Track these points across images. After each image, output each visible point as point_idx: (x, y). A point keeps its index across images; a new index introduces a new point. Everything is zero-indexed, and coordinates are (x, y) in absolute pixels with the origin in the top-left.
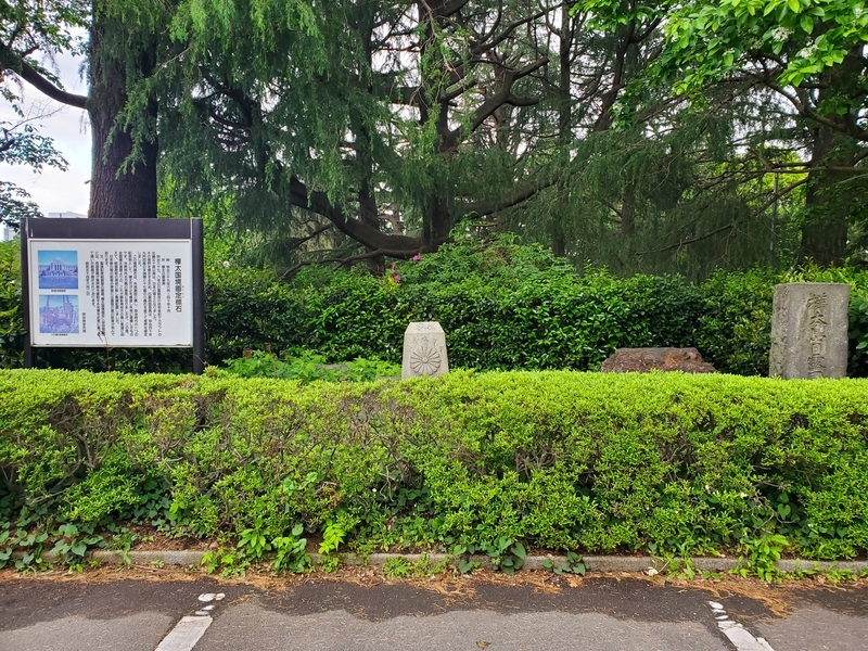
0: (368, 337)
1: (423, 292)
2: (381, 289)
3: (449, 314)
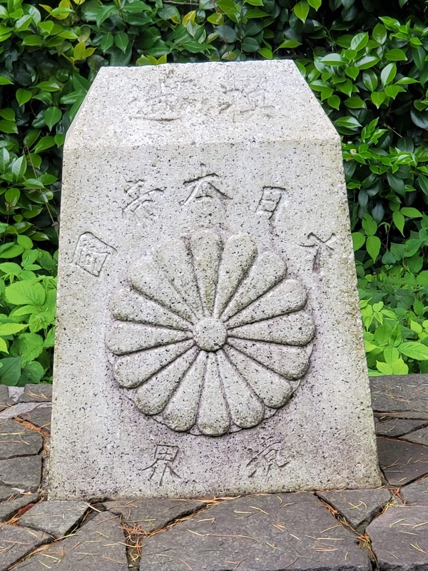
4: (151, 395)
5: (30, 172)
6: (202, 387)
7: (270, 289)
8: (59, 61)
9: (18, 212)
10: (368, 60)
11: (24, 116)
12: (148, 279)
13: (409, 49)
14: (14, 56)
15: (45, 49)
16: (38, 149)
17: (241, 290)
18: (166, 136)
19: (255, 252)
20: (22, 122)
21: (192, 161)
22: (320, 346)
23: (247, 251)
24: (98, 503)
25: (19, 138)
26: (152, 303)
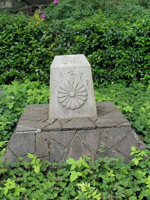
0: (22, 63)
1: (62, 26)
2: (30, 24)
3: (84, 43)
4: (64, 104)
5: (45, 74)
6: (71, 102)
7: (81, 88)
8: (49, 57)
9: (43, 80)
10: (96, 56)
11: (43, 65)
12: (63, 87)
13: (102, 54)
14: (42, 56)
15: (46, 55)
16: (46, 70)
17: (77, 88)
18: (65, 66)
19: (79, 83)
20: (43, 66)
21: (69, 69)
22: (88, 96)
23: (77, 82)
24: (57, 119)
25: (43, 68)
26: (64, 90)
